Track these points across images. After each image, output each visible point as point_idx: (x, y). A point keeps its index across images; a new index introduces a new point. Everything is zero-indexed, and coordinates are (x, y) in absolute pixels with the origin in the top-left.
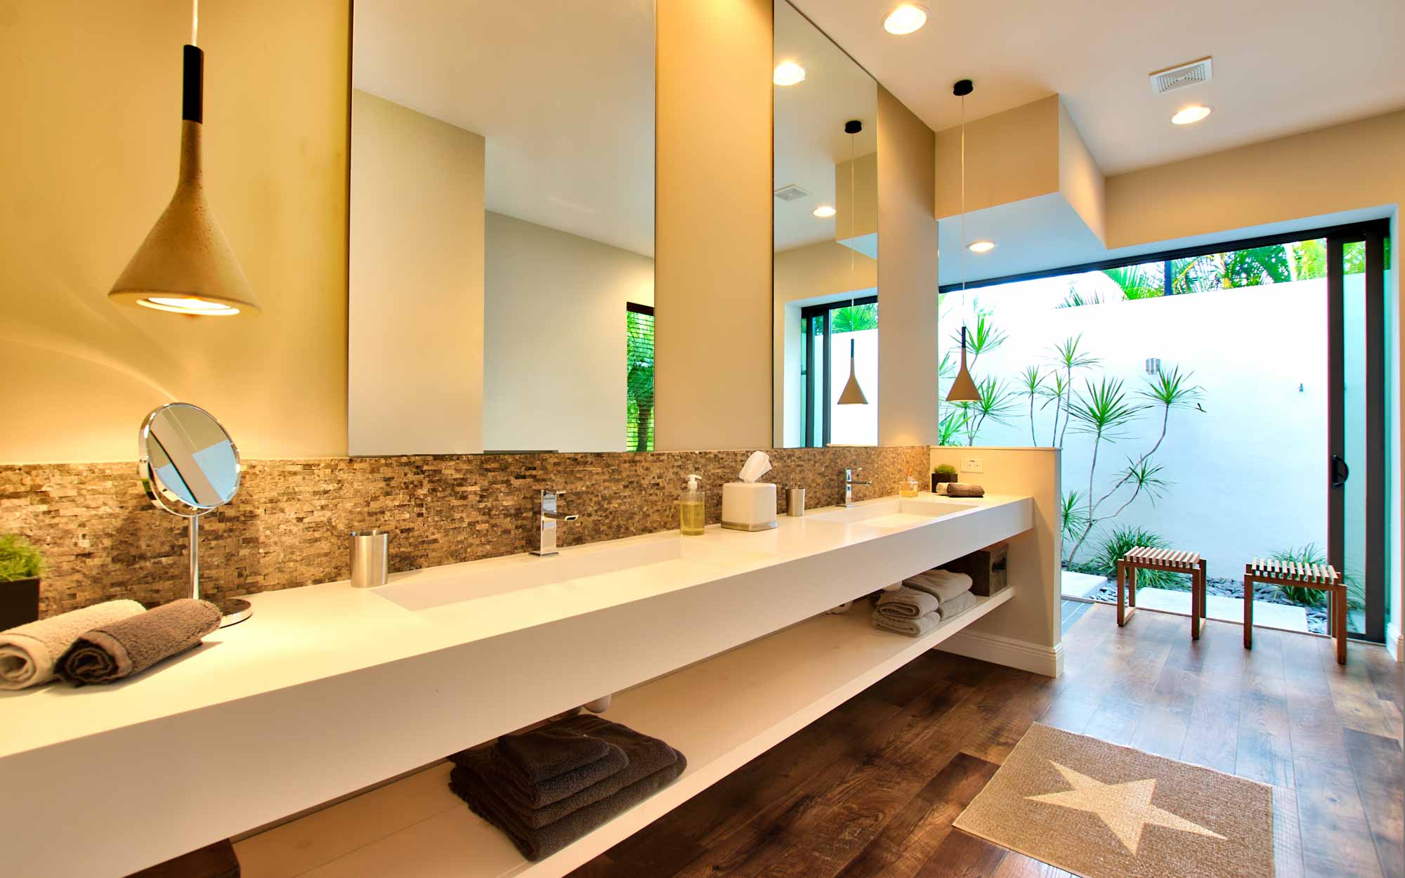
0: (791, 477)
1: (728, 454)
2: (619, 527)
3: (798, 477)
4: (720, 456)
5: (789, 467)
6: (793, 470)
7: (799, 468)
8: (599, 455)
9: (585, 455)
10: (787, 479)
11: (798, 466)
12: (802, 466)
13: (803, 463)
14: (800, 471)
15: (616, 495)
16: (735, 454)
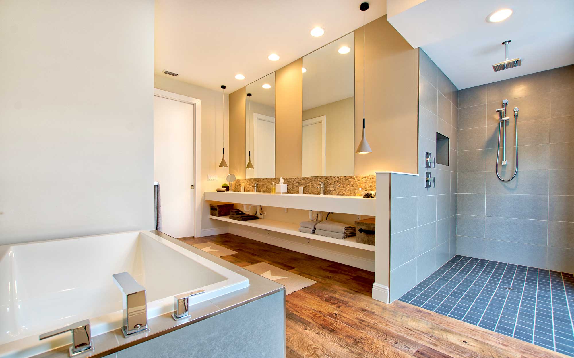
0: (308, 185)
1: (289, 178)
2: (269, 191)
3: (310, 185)
4: (287, 179)
5: (307, 182)
6: (309, 183)
7: (311, 182)
8: (266, 179)
9: (265, 178)
10: (307, 185)
11: (310, 182)
12: (312, 182)
13: (312, 181)
14: (311, 183)
15: (269, 185)
16: (291, 178)
